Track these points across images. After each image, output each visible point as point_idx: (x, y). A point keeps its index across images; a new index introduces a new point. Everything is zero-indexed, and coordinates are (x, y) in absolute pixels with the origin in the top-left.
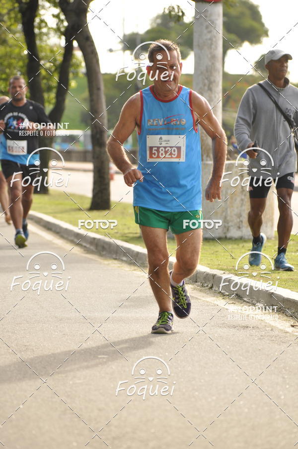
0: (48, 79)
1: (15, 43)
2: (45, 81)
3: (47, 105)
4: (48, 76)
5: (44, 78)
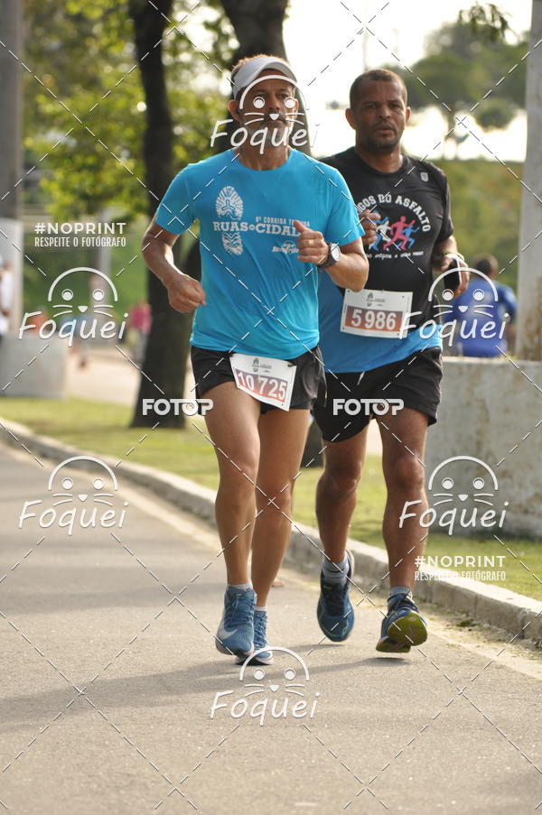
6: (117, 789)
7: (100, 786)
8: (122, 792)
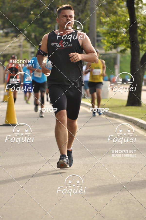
0: (142, 36)
1: (122, 13)
2: (140, 37)
3: (141, 51)
4: (142, 34)
5: (140, 35)
6: (126, 203)
7: (121, 202)
8: (128, 204)
